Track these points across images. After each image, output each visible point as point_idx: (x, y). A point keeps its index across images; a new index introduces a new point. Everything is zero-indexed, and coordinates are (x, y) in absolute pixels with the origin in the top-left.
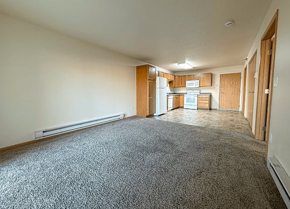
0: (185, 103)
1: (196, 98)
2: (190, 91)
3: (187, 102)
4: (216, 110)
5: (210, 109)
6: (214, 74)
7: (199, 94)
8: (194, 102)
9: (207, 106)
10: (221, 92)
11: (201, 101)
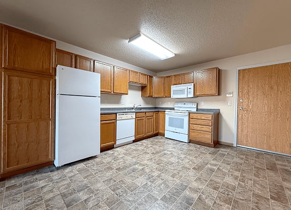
0: (167, 127)
1: (186, 119)
2: (180, 105)
3: (169, 125)
4: (229, 146)
5: (217, 144)
6: (226, 71)
7: (194, 110)
8: (182, 127)
9: (208, 137)
10: (241, 109)
11: (195, 127)
